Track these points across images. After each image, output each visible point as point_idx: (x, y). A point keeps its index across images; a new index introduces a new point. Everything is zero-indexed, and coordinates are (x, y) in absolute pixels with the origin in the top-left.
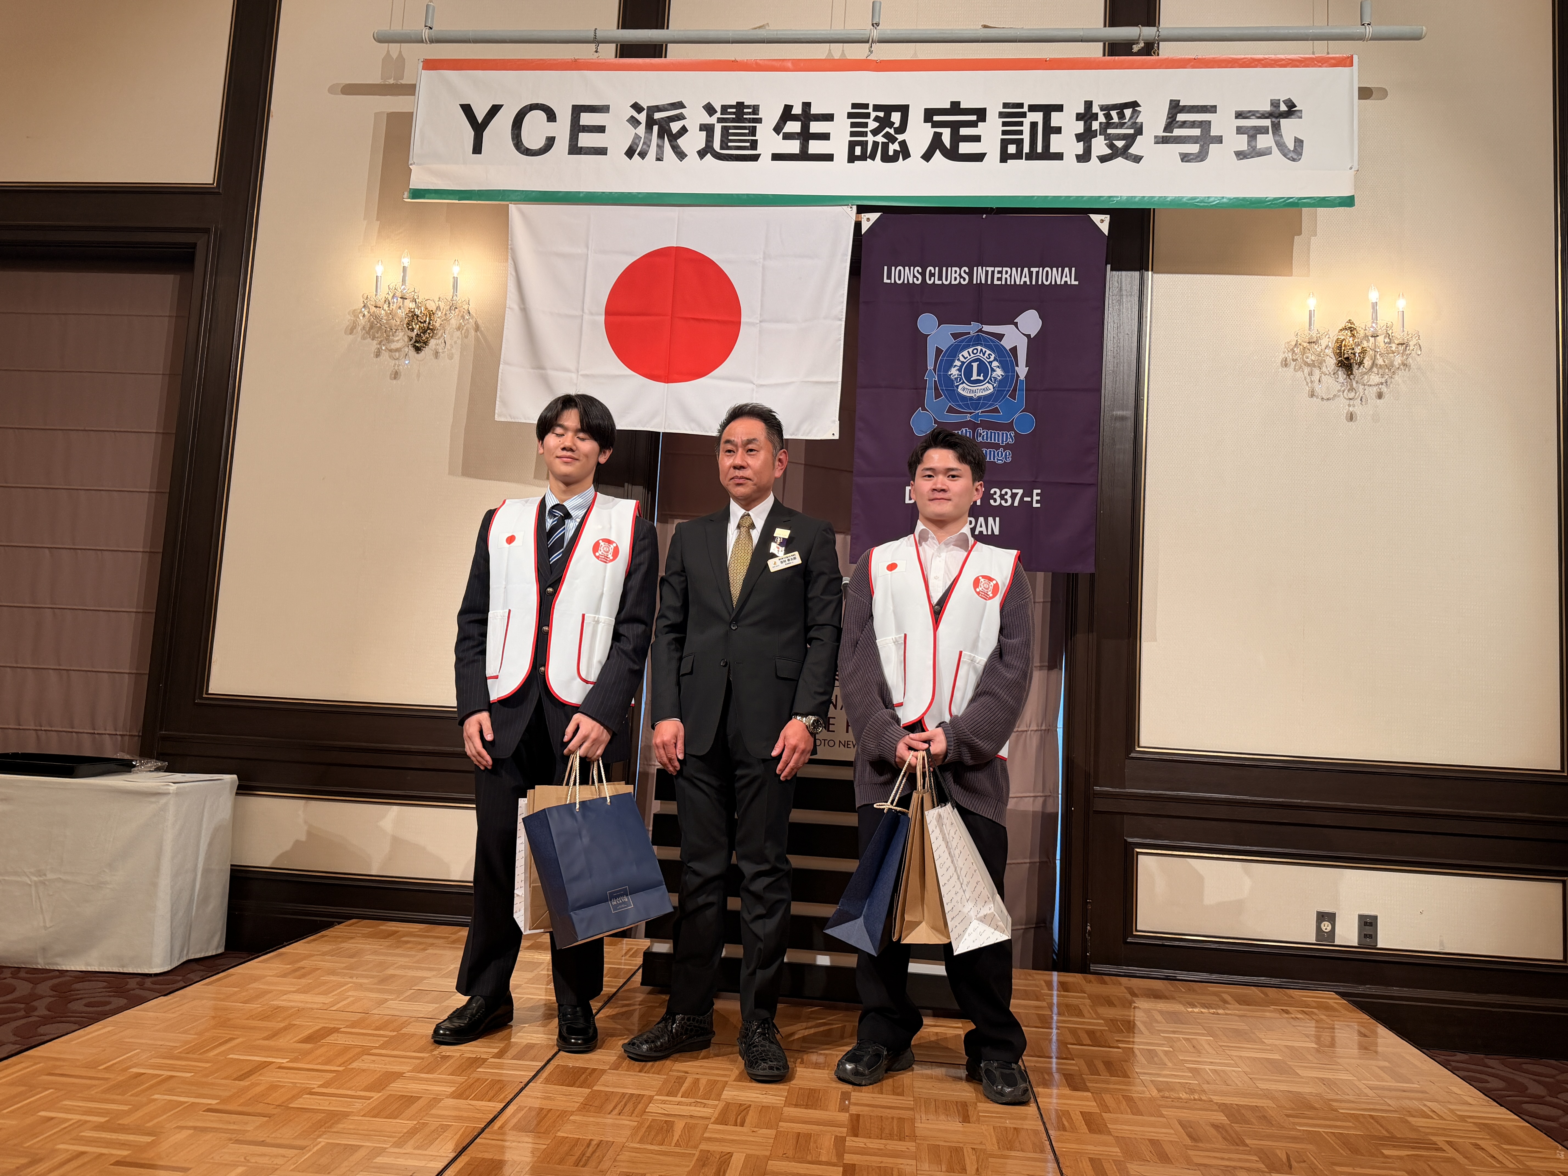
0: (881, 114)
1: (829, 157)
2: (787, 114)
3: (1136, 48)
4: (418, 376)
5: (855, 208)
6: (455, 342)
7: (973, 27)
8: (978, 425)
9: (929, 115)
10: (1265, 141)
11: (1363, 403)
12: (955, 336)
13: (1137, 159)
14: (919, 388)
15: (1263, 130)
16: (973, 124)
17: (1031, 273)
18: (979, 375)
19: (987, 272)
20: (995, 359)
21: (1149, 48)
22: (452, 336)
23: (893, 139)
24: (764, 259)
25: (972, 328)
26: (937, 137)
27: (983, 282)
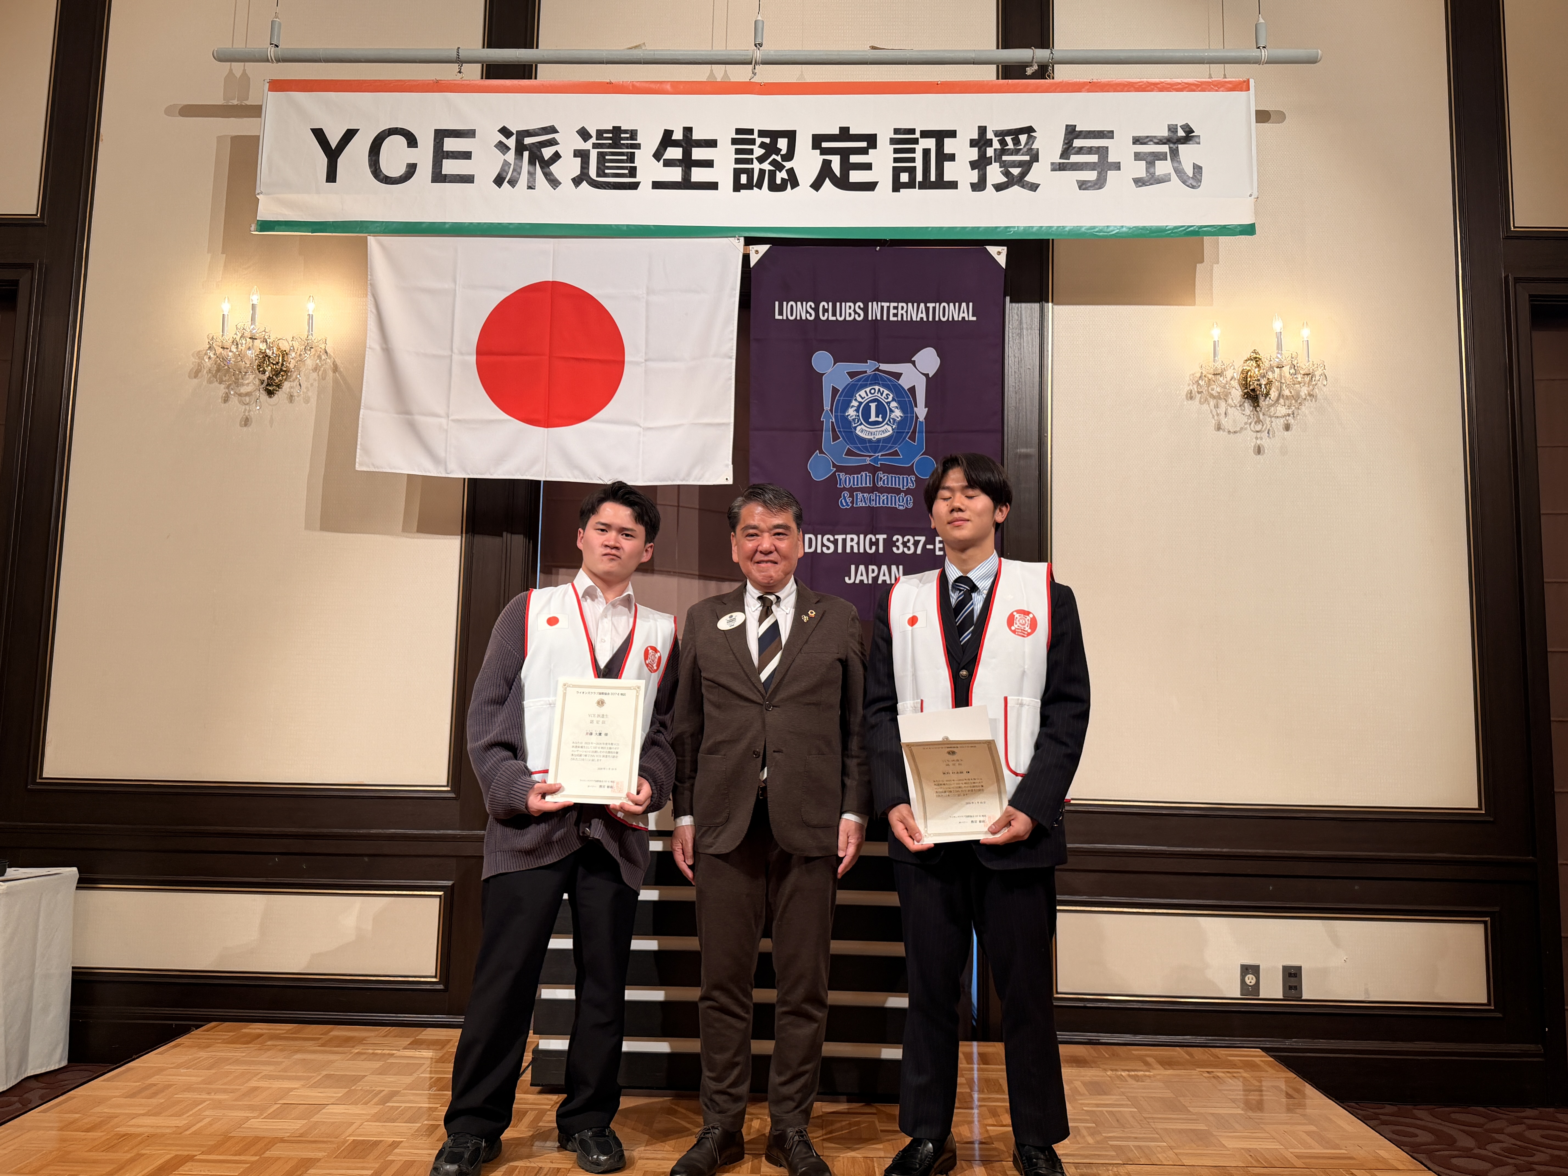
0: (767, 140)
1: (713, 186)
2: (667, 140)
3: (1029, 71)
4: (271, 421)
5: (742, 240)
6: (312, 385)
7: (860, 47)
8: (878, 469)
9: (817, 141)
10: (1163, 167)
11: (1271, 436)
12: (852, 375)
13: (1034, 187)
14: (816, 430)
15: (1162, 157)
16: (864, 151)
17: (927, 309)
18: (877, 416)
19: (882, 307)
20: (893, 400)
21: (1043, 71)
22: (308, 379)
23: (780, 167)
24: (648, 294)
25: (869, 367)
26: (827, 164)
27: (879, 318)
